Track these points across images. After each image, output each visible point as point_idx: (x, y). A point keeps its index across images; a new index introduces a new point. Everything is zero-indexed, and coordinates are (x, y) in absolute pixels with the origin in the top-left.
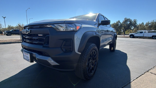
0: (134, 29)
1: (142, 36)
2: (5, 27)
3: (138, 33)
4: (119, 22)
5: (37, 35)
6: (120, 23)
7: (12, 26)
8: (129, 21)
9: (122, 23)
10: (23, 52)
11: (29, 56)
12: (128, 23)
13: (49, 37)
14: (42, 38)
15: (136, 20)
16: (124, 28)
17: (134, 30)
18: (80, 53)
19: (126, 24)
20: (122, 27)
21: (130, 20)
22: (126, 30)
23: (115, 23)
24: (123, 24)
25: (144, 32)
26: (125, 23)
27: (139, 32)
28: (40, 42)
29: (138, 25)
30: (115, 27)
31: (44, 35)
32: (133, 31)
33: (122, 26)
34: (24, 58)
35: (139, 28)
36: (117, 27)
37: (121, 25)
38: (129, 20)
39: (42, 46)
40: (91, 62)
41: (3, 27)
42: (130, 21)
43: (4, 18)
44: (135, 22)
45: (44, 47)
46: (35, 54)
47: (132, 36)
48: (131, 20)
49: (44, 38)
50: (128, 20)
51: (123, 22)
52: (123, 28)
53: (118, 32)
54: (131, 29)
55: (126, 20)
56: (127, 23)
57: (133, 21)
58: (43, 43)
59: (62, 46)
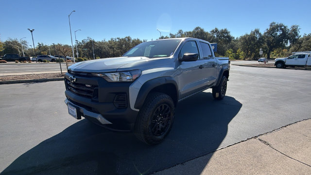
0: (290, 47)
1: (303, 64)
2: (33, 48)
3: (293, 58)
4: (257, 31)
5: (84, 85)
6: (260, 34)
7: (44, 45)
8: (281, 29)
9: (265, 33)
10: (69, 105)
11: (75, 110)
12: (279, 33)
13: (98, 89)
14: (91, 90)
15: (297, 26)
16: (269, 45)
17: (292, 48)
18: (138, 110)
19: (274, 36)
20: (264, 44)
21: (283, 28)
22: (271, 50)
23: (247, 35)
24: (267, 37)
25: (309, 56)
26: (271, 34)
27: (297, 55)
28: (88, 95)
29: (302, 37)
30: (247, 43)
31: (93, 86)
32: (288, 51)
33: (263, 40)
34: (69, 113)
35: (303, 45)
36: (252, 42)
37: (262, 38)
38: (280, 27)
39: (90, 100)
40: (160, 121)
41: (30, 47)
42: (284, 30)
43: (31, 31)
44: (295, 30)
45: (92, 101)
46: (82, 110)
47: (281, 65)
48: (285, 27)
49: (93, 90)
50: (277, 26)
51: (267, 33)
52: (266, 45)
53: (253, 54)
54: (284, 47)
55: (274, 28)
56: (276, 34)
57: (290, 30)
58: (92, 95)
59: (115, 101)
